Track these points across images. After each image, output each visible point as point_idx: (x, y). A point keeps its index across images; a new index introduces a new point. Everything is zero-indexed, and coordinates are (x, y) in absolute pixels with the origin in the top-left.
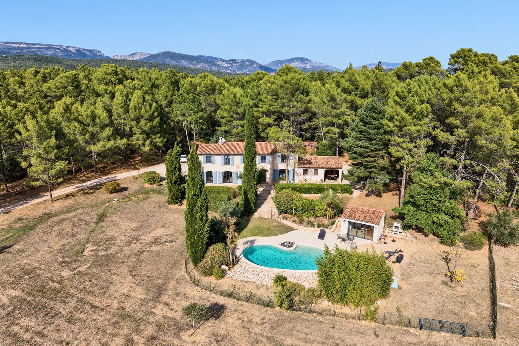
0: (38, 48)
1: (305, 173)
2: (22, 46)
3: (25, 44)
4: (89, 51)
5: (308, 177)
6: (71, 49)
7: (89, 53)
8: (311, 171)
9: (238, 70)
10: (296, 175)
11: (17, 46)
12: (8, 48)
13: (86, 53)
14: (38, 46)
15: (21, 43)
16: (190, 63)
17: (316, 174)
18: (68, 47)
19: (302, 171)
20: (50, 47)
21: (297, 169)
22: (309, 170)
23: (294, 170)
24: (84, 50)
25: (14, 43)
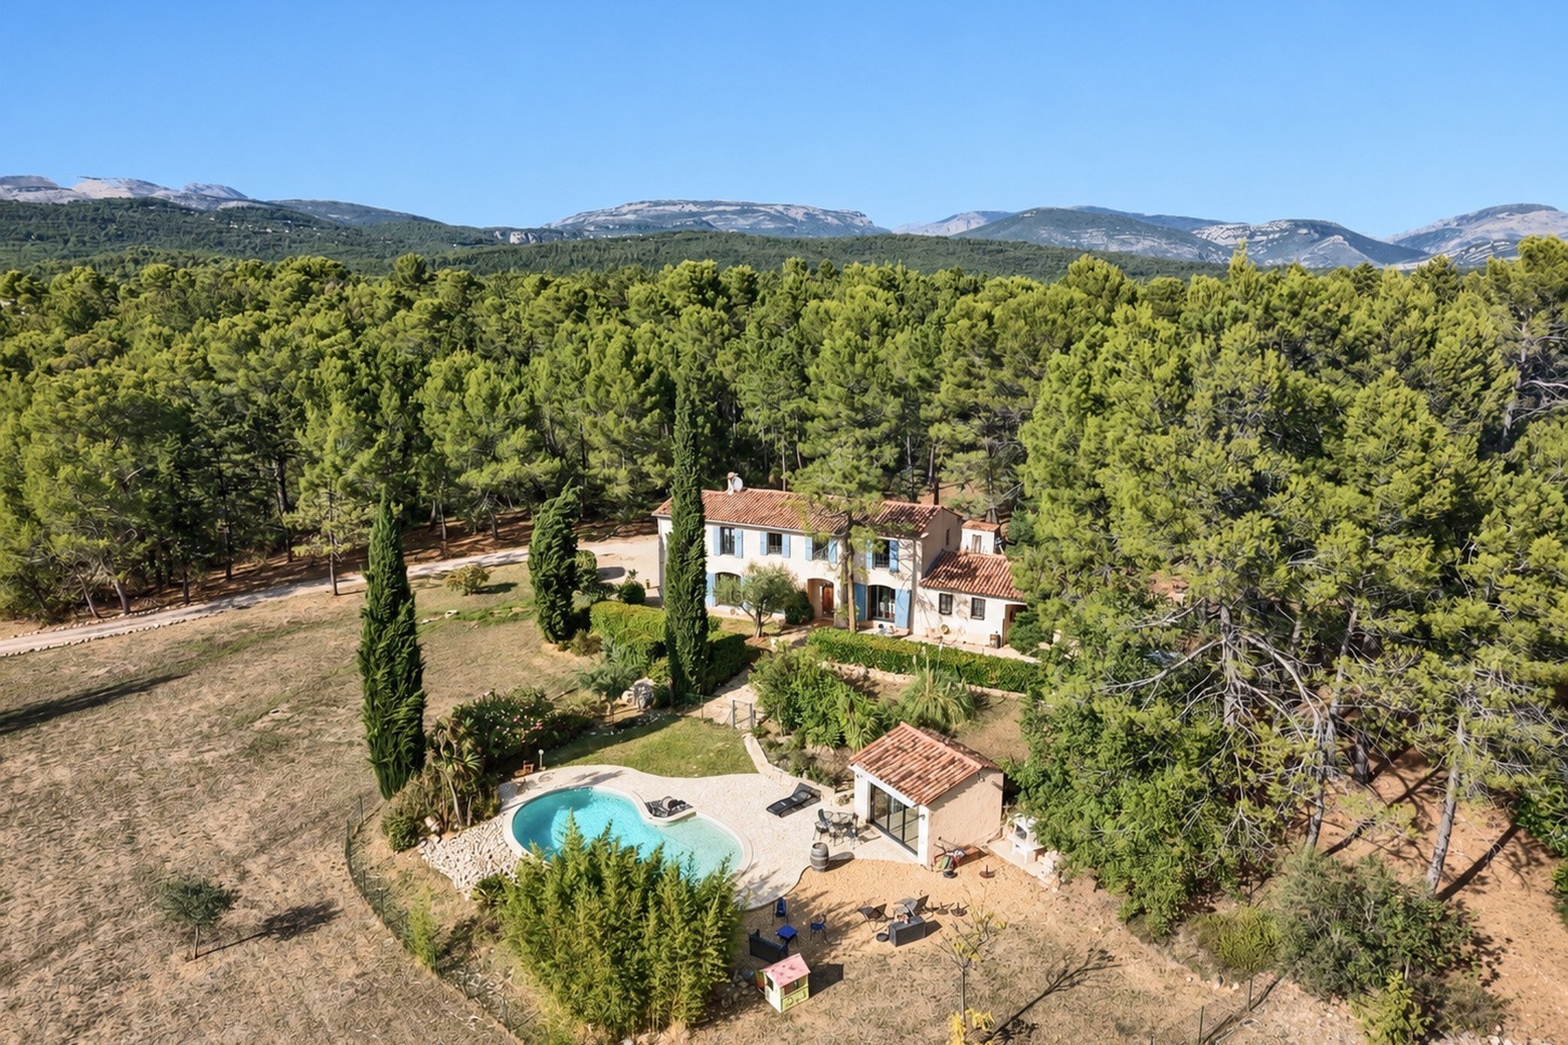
0: (719, 213)
1: (946, 605)
2: (687, 208)
3: (695, 203)
4: (837, 214)
5: (952, 622)
6: (792, 213)
7: (835, 222)
8: (963, 602)
9: (1267, 255)
10: (917, 608)
11: (676, 209)
12: (658, 217)
13: (830, 219)
14: (721, 208)
15: (688, 203)
16: (1110, 237)
17: (977, 611)
18: (787, 207)
19: (933, 596)
20: (746, 210)
21: (920, 590)
22: (956, 595)
23: (912, 593)
24: (826, 212)
25: (667, 204)
